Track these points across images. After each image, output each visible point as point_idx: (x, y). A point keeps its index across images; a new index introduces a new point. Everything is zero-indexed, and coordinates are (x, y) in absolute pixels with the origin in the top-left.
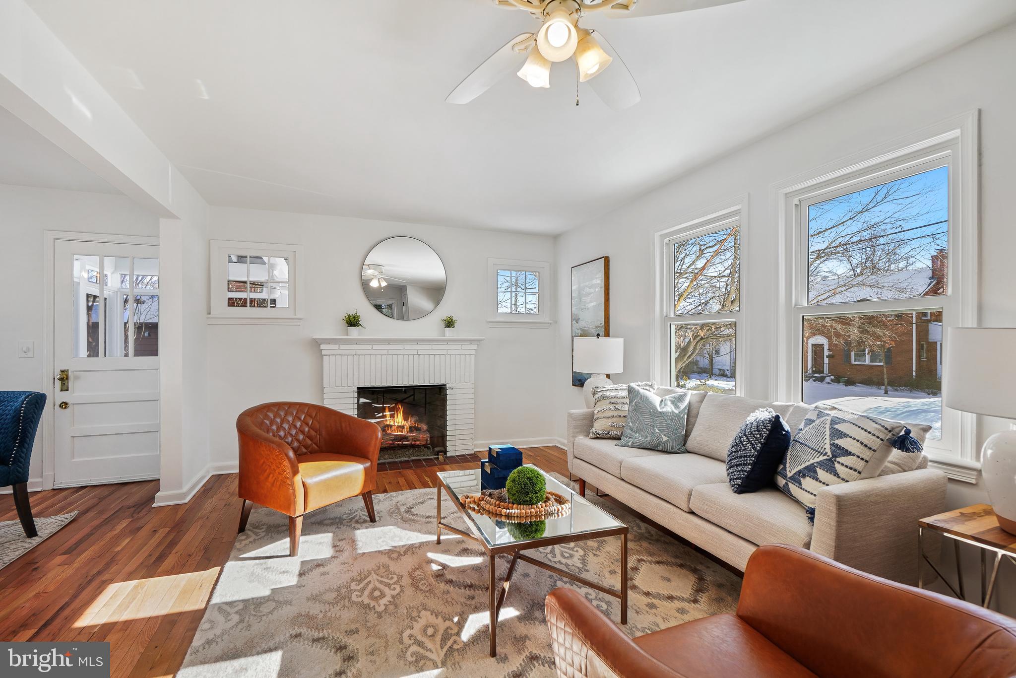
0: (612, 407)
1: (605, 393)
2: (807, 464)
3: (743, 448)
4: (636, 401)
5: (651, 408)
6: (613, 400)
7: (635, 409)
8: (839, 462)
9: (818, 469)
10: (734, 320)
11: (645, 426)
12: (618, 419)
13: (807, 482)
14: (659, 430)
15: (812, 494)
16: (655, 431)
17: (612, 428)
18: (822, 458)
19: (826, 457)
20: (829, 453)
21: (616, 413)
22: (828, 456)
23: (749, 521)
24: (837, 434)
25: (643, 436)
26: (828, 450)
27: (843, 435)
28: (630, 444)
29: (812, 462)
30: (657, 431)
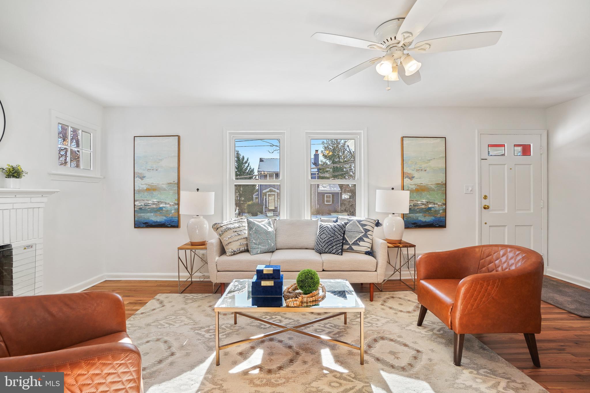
0: (236, 234)
1: (228, 226)
2: (358, 237)
3: (337, 237)
4: (255, 227)
5: (264, 230)
6: (235, 230)
7: (256, 233)
8: (368, 234)
9: (363, 238)
10: (279, 184)
11: (263, 240)
12: (242, 240)
13: (361, 243)
14: (271, 241)
15: (365, 246)
16: (268, 242)
17: (241, 246)
18: (362, 234)
19: (363, 234)
20: (364, 232)
21: (239, 237)
22: (364, 233)
23: (355, 263)
24: (363, 225)
25: (264, 246)
26: (363, 231)
27: (365, 225)
28: (259, 252)
29: (359, 236)
30: (270, 242)
